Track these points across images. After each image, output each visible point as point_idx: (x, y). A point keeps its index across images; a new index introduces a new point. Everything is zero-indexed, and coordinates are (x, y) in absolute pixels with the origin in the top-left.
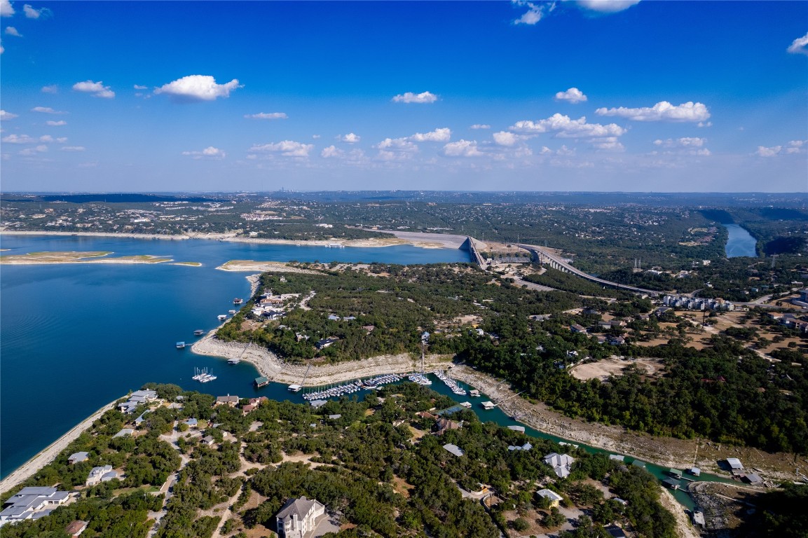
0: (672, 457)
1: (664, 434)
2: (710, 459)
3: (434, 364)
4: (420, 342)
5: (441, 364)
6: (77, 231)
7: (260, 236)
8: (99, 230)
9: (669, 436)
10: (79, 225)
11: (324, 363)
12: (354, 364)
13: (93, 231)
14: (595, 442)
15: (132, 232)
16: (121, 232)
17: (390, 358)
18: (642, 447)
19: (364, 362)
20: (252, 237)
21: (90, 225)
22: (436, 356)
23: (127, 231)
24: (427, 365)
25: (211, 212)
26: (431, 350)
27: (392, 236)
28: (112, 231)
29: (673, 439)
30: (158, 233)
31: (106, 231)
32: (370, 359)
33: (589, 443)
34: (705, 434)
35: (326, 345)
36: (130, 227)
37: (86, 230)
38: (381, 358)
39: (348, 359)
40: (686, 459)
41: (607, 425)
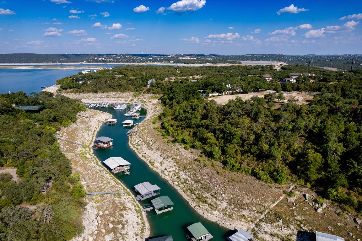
0: (224, 204)
1: (239, 169)
2: (287, 224)
3: (144, 100)
4: (146, 85)
5: (149, 100)
6: (107, 62)
7: (174, 63)
8: (114, 62)
9: (247, 173)
10: (108, 60)
11: (71, 92)
12: (91, 95)
13: (113, 62)
14: (158, 165)
15: (126, 62)
16: (122, 62)
17: (118, 94)
18: (197, 181)
19: (99, 94)
20: (171, 63)
21: (112, 60)
22: (151, 95)
23: (124, 62)
24: (139, 100)
25: (169, 57)
26: (148, 91)
27: (240, 63)
28: (119, 62)
29: (249, 178)
30: (135, 62)
31: (117, 62)
32: (105, 94)
33: (153, 165)
34: (307, 180)
35: (80, 82)
36: (125, 60)
37: (110, 62)
38: (113, 94)
39: (89, 92)
40: (245, 213)
41: (185, 148)
